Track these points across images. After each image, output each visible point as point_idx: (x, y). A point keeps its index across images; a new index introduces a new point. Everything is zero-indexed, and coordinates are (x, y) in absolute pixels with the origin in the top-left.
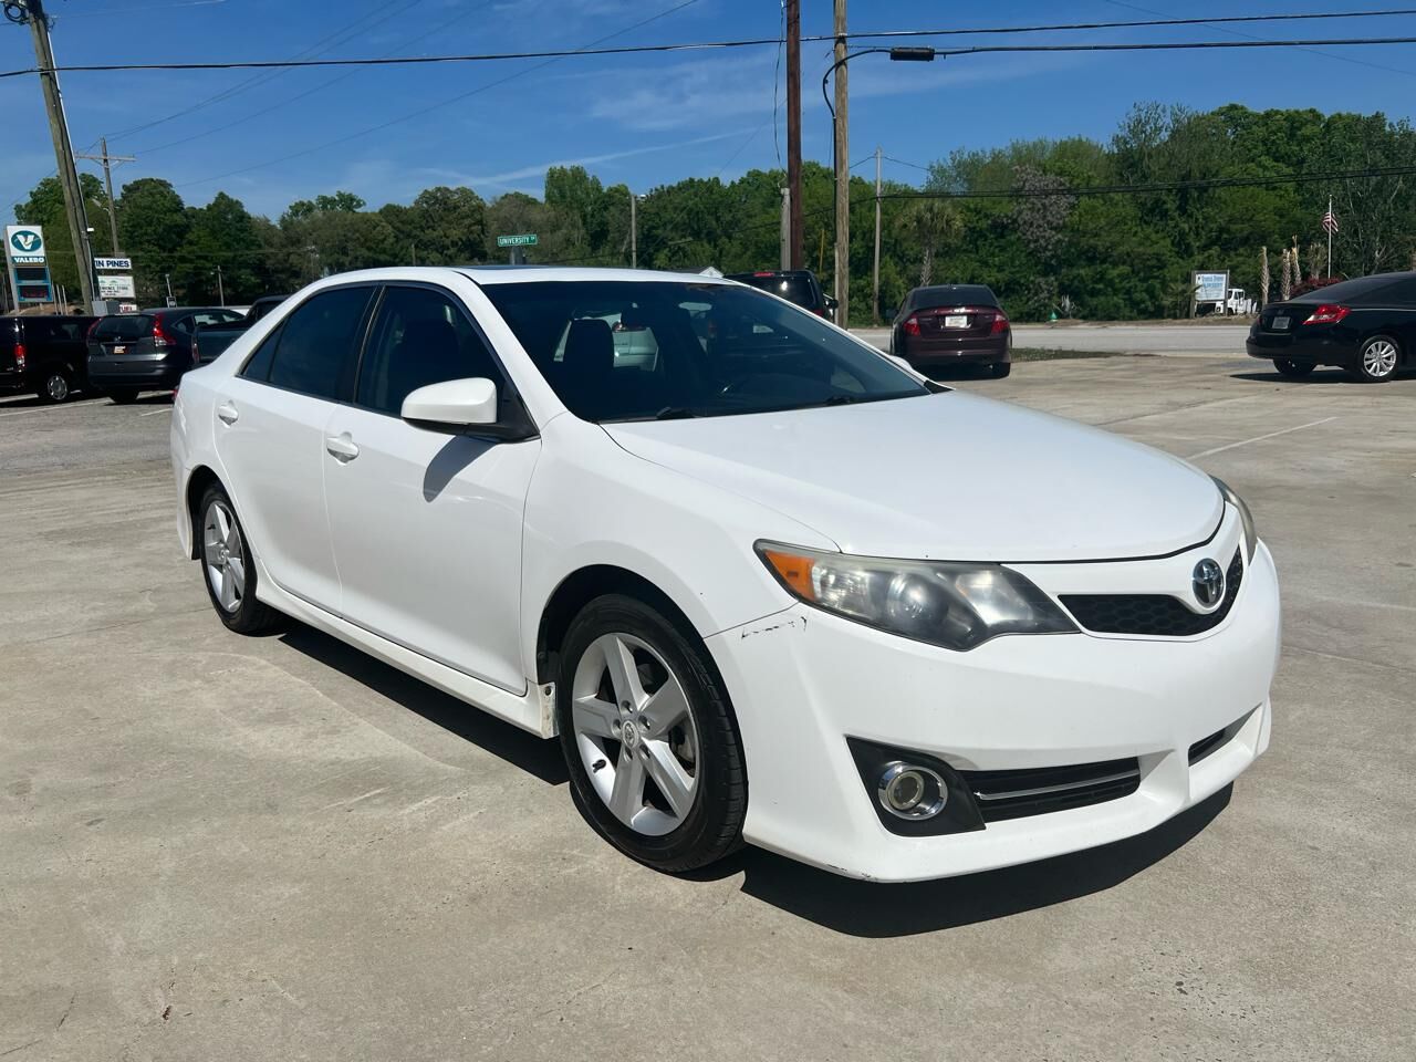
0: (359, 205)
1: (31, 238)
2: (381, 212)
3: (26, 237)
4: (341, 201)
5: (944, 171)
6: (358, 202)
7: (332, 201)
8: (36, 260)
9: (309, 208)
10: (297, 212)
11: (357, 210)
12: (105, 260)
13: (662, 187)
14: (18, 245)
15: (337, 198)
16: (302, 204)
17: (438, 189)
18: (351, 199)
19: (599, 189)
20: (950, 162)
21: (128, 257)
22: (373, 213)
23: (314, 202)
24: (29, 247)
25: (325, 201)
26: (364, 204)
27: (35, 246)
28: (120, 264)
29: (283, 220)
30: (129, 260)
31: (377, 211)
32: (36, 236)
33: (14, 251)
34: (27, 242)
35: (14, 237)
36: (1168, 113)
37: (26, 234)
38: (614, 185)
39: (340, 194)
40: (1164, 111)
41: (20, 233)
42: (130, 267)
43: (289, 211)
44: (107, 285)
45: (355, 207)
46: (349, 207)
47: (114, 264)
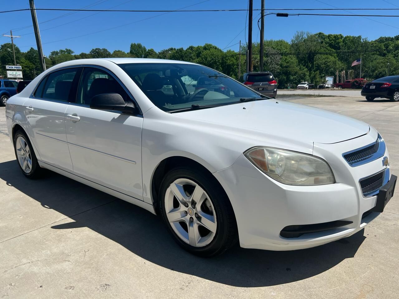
0: (72, 53)
2: (80, 55)
4: (67, 51)
5: (245, 48)
6: (72, 52)
7: (64, 51)
9: (57, 53)
10: (53, 54)
11: (72, 54)
13: (164, 50)
15: (66, 50)
16: (55, 52)
17: (97, 49)
18: (70, 51)
19: (145, 50)
20: (246, 46)
21: (20, 66)
22: (78, 55)
23: (59, 51)
25: (62, 51)
26: (74, 52)
28: (18, 68)
29: (50, 57)
31: (79, 55)
38: (150, 49)
39: (66, 49)
40: (304, 34)
42: (21, 69)
43: (51, 54)
44: (14, 74)
45: (71, 53)
46: (70, 53)
47: (16, 68)
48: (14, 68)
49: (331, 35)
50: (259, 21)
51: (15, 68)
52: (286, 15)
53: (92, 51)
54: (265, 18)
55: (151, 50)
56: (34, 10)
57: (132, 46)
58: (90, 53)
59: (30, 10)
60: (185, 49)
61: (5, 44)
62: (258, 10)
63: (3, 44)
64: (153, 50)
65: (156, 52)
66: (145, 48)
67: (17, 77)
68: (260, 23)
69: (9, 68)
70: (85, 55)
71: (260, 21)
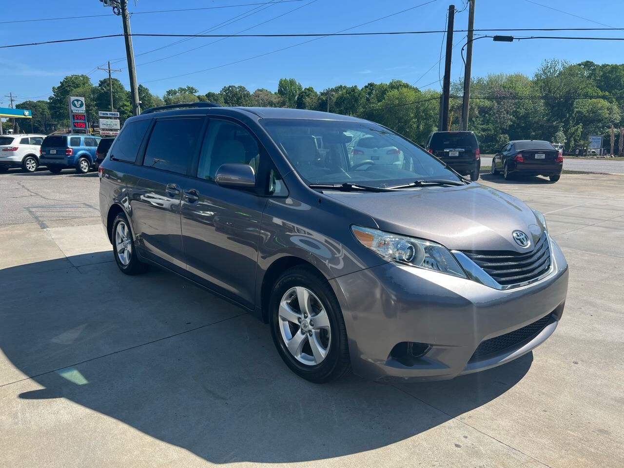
0: (196, 92)
1: (80, 102)
2: (206, 95)
3: (78, 102)
7: (184, 90)
8: (81, 112)
9: (175, 93)
10: (169, 94)
11: (195, 94)
12: (109, 113)
13: (329, 89)
14: (75, 105)
15: (187, 89)
16: (172, 90)
17: (230, 87)
18: (192, 89)
19: (300, 89)
21: (118, 112)
23: (177, 90)
24: (79, 106)
25: (182, 90)
27: (81, 105)
28: (114, 114)
29: (164, 97)
30: (118, 113)
31: (205, 95)
32: (82, 102)
33: (73, 108)
34: (78, 104)
35: (73, 102)
36: (560, 64)
37: (78, 101)
39: (188, 87)
40: (558, 63)
41: (75, 100)
42: (119, 116)
43: (166, 93)
44: (109, 123)
45: (194, 92)
46: (192, 93)
47: (112, 114)
48: (109, 116)
49: (608, 65)
50: (463, 49)
51: (111, 116)
52: (510, 39)
53: (223, 89)
54: (474, 43)
55: (309, 90)
56: (129, 36)
57: (281, 83)
58: (221, 92)
59: (124, 37)
60: (360, 88)
61: (105, 80)
62: (462, 31)
63: (102, 79)
64: (312, 88)
65: (316, 92)
66: (300, 86)
67: (113, 128)
68: (465, 53)
69: (102, 115)
70: (213, 95)
71: (466, 48)
